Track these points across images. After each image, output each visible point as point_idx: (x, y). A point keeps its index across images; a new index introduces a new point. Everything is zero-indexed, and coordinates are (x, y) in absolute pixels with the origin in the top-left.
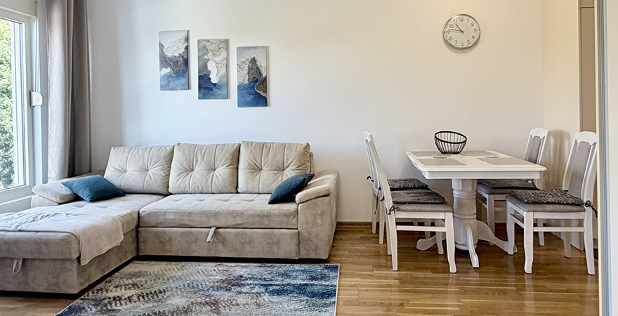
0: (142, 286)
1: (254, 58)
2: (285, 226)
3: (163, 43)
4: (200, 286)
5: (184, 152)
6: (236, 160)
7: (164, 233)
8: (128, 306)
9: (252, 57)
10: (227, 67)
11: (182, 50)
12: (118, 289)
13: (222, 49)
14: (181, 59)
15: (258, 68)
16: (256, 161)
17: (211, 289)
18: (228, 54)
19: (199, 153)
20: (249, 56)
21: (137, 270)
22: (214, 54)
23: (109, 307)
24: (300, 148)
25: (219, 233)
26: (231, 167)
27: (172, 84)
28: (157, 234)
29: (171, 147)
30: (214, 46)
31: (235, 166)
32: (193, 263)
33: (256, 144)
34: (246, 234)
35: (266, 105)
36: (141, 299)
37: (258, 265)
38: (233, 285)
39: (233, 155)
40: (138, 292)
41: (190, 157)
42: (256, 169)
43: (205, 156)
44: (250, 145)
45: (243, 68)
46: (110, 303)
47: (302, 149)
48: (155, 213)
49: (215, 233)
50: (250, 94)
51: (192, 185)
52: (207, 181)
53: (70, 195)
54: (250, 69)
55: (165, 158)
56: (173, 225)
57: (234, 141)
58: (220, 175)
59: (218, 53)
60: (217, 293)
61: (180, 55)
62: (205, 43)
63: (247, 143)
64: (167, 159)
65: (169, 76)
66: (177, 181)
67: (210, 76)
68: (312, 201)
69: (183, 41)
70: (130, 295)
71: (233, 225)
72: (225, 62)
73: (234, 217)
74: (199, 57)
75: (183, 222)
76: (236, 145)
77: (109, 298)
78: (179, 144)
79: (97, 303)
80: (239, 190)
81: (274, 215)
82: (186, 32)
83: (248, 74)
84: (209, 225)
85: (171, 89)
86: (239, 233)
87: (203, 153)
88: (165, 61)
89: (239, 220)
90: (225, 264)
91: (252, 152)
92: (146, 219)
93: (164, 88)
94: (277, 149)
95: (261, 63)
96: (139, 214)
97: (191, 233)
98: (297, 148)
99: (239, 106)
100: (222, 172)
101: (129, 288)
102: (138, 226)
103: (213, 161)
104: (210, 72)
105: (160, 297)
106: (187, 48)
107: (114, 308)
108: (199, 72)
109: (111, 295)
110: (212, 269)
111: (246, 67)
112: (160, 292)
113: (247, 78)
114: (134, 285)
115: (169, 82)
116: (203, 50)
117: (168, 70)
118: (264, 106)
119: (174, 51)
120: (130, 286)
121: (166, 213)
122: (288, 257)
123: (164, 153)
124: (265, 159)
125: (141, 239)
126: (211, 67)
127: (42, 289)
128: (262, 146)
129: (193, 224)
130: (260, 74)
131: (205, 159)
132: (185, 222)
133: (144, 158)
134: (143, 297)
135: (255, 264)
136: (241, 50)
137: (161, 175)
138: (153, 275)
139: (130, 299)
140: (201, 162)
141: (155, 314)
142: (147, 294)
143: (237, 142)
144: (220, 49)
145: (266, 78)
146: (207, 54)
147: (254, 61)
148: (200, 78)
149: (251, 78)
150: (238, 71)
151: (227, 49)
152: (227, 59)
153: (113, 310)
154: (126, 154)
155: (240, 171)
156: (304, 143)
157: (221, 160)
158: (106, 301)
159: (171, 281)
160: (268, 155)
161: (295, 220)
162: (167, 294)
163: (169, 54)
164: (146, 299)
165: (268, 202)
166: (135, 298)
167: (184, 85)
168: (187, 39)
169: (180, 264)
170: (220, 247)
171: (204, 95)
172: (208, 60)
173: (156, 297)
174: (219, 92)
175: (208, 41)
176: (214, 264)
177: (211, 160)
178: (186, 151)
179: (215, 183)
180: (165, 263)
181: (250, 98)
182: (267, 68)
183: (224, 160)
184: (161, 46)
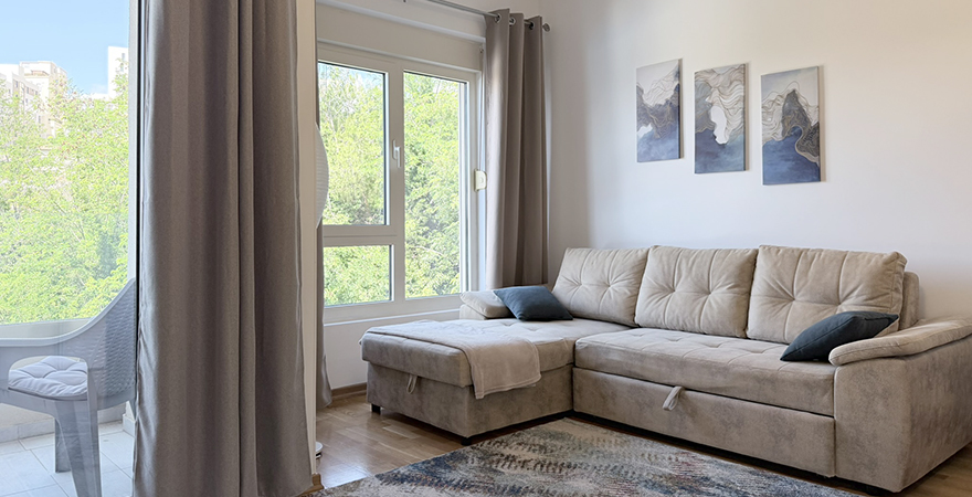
0: (552, 451)
1: (794, 91)
2: (806, 407)
3: (642, 86)
4: (630, 475)
5: (661, 260)
6: (747, 279)
7: (606, 381)
8: (515, 472)
9: (791, 89)
10: (745, 113)
11: (670, 93)
12: (521, 447)
13: (735, 83)
14: (669, 108)
15: (801, 110)
16: (783, 283)
17: (644, 483)
18: (746, 91)
19: (684, 261)
20: (784, 88)
21: (560, 430)
22: (721, 94)
23: (494, 466)
24: (877, 262)
25: (686, 398)
26: (736, 289)
27: (654, 150)
28: (596, 381)
29: (645, 251)
30: (721, 78)
31: (745, 289)
32: (644, 441)
33: (787, 250)
34: (732, 408)
35: (819, 179)
36: (539, 466)
37: (752, 469)
38: (683, 488)
39: (742, 269)
40: (541, 457)
41: (669, 268)
42: (781, 296)
43: (694, 269)
44: (773, 252)
45: (772, 113)
46: (498, 461)
47: (880, 263)
48: (596, 347)
49: (679, 396)
50: (787, 160)
51: (669, 314)
52: (694, 309)
53: (501, 308)
54: (786, 113)
55: (633, 268)
56: (619, 372)
57: (746, 245)
58: (717, 302)
59: (728, 91)
60: (647, 490)
61: (667, 101)
62: (707, 76)
63: (769, 249)
64: (636, 270)
65: (650, 138)
66: (647, 306)
67: (715, 133)
68: (865, 364)
69: (672, 78)
70: (528, 458)
71: (711, 389)
72: (741, 105)
73: (712, 374)
74: (697, 101)
75: (633, 370)
76: (750, 252)
77: (502, 455)
78: (656, 247)
79: (486, 456)
80: (749, 333)
81: (783, 381)
82: (677, 63)
83: (783, 121)
84: (672, 381)
85: (653, 160)
86: (720, 403)
87: (690, 263)
88: (644, 114)
89: (720, 381)
90: (694, 454)
91: (775, 264)
92: (583, 355)
93: (643, 157)
94: (827, 262)
95: (808, 98)
96: (574, 346)
97: (642, 388)
98: (869, 261)
99: (766, 181)
100: (721, 296)
101: (534, 451)
102: (573, 364)
103: (706, 278)
104: (714, 125)
105: (563, 473)
106: (678, 89)
107: (499, 468)
108: (696, 128)
109: (507, 451)
110: (667, 457)
111: (778, 111)
112: (569, 467)
113: (780, 131)
114: (543, 448)
115: (650, 149)
116: (703, 88)
117: (649, 129)
118: (813, 181)
119: (658, 96)
120: (537, 448)
121: (608, 350)
122: (811, 467)
123: (632, 260)
124: (799, 280)
125: (576, 386)
126: (717, 116)
127: (434, 421)
128: (796, 254)
129: (647, 375)
130: (806, 120)
131: (693, 273)
132: (636, 369)
133: (604, 266)
134: (542, 466)
135: (746, 467)
136: (768, 80)
137: (625, 293)
138: (576, 441)
139: (524, 464)
140: (686, 277)
141: (540, 492)
142: (550, 464)
143: (752, 247)
144: (731, 83)
145: (817, 128)
146: (711, 95)
147: (793, 96)
148: (698, 136)
149: (789, 128)
150: (764, 119)
151: (745, 82)
152: (745, 99)
153: (495, 471)
154: (582, 259)
155: (752, 298)
156: (888, 252)
157: (720, 277)
158: (495, 458)
159: (594, 456)
160: (806, 274)
161: (826, 398)
162: (577, 471)
163: (650, 102)
164: (545, 468)
165: (781, 356)
166: (532, 464)
167: (672, 150)
168: (679, 74)
169: (625, 437)
170: (689, 422)
171: (705, 166)
172: (712, 104)
173: (558, 471)
174: (729, 159)
175: (712, 71)
176: (675, 449)
177: (702, 276)
178: (664, 258)
179: (706, 315)
180: (605, 431)
181: (785, 167)
182: (820, 108)
183: (724, 277)
184: (640, 91)
